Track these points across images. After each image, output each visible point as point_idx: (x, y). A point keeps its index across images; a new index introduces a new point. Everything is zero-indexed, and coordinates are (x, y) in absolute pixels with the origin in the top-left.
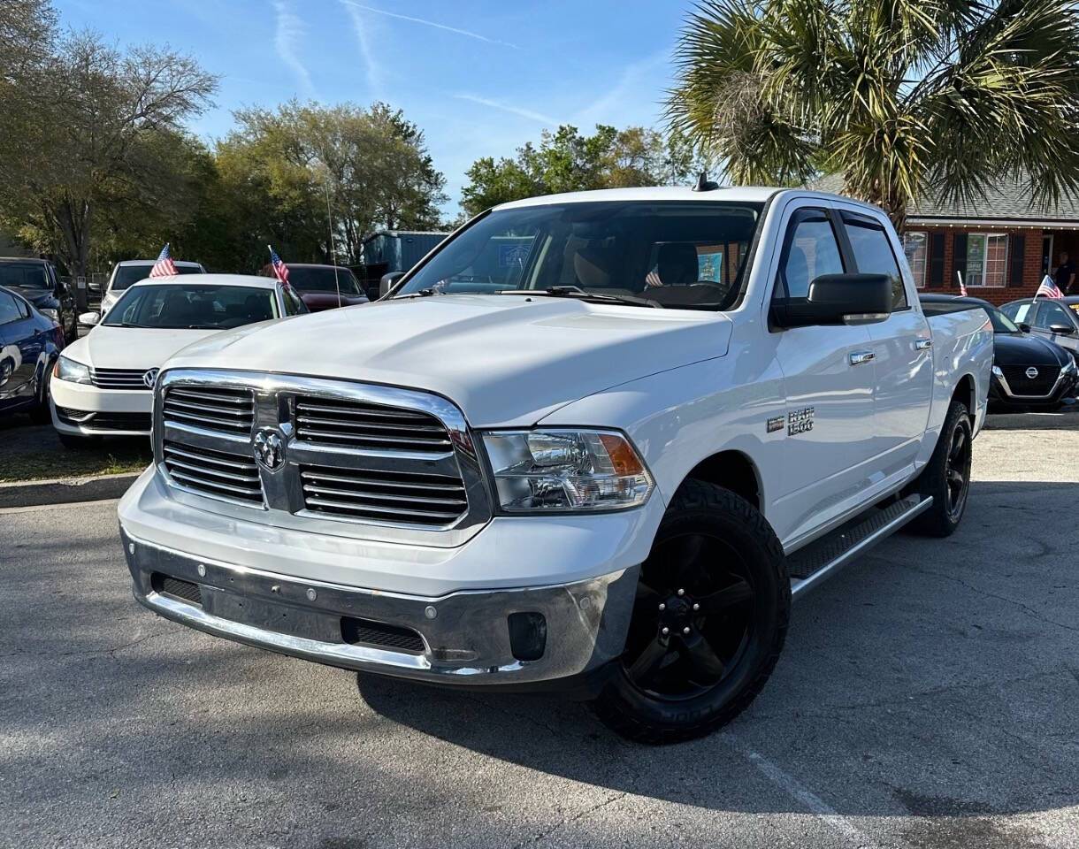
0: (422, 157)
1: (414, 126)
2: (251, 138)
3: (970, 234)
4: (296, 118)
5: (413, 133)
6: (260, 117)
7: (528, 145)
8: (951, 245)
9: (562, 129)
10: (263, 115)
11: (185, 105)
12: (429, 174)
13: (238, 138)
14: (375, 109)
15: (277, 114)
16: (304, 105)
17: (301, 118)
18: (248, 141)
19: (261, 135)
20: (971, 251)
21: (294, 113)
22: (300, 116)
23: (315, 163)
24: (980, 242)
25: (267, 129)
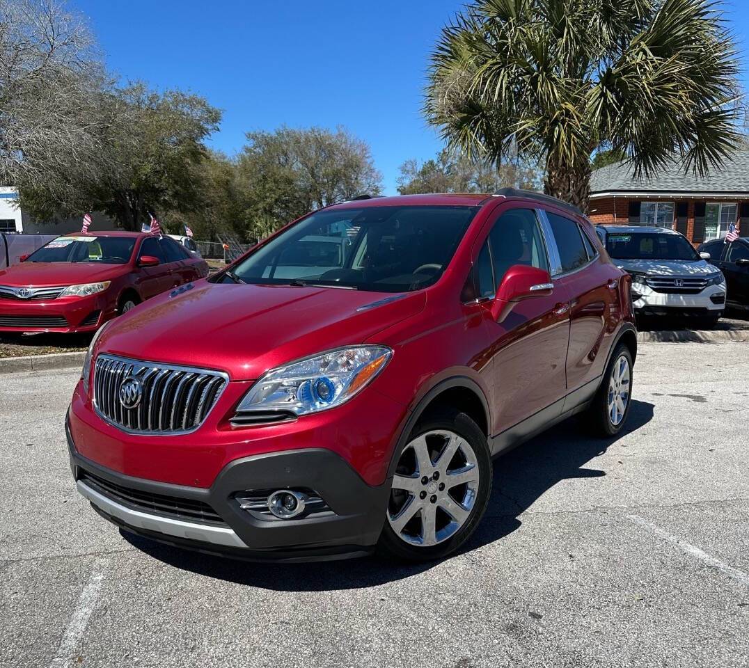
3: (707, 204)
8: (693, 211)
18: (254, 153)
19: (263, 148)
20: (708, 216)
21: (284, 133)
22: (288, 136)
23: (297, 166)
24: (715, 209)
25: (267, 144)
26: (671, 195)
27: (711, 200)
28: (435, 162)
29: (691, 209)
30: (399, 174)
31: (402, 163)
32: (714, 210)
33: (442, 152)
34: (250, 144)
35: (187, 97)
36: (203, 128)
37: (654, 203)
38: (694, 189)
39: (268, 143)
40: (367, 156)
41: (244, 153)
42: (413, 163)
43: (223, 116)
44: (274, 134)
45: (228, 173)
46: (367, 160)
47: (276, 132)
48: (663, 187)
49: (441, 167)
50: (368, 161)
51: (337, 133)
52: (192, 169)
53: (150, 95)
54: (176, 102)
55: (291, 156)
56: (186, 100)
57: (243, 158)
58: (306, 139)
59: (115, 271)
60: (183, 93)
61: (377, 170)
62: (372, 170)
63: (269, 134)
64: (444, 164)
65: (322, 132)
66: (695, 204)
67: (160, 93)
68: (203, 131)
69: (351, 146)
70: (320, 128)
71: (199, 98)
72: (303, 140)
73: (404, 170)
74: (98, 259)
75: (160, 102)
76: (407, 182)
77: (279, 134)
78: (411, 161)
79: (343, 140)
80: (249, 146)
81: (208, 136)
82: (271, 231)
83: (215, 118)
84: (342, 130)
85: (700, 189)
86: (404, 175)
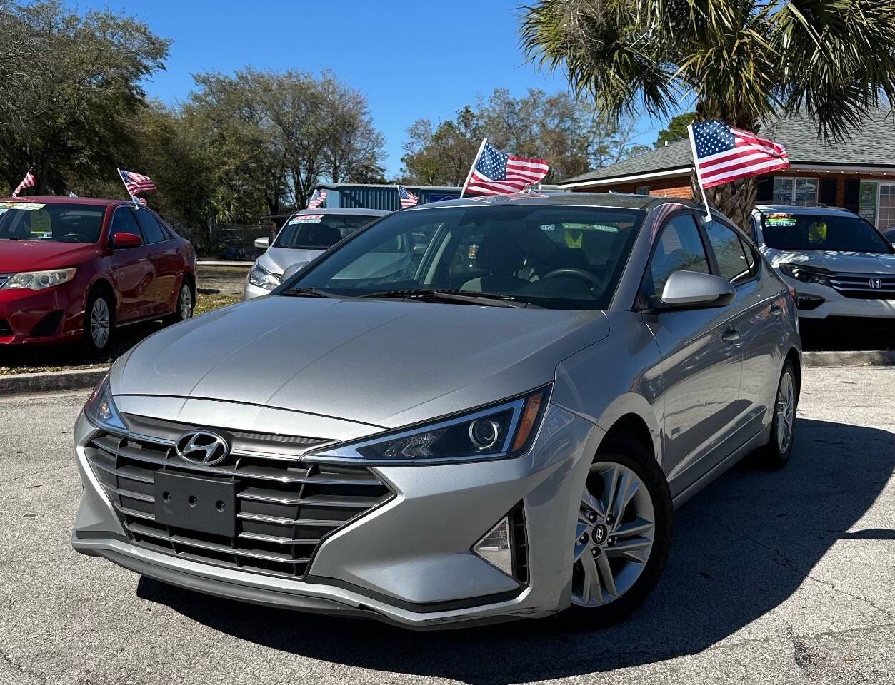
2: (210, 99)
3: (861, 181)
4: (250, 81)
6: (218, 81)
7: (466, 108)
8: (843, 191)
10: (221, 78)
13: (198, 99)
16: (258, 69)
18: (206, 102)
19: (219, 97)
20: (863, 198)
21: (249, 77)
22: (254, 80)
23: (266, 123)
24: (872, 189)
25: (225, 91)
26: (814, 168)
27: (867, 176)
28: (455, 123)
29: (841, 187)
30: (408, 139)
31: (411, 124)
32: (870, 189)
33: (464, 110)
34: (200, 90)
35: (120, 21)
36: (141, 65)
37: (790, 178)
38: (845, 160)
39: (225, 89)
40: (364, 111)
41: (191, 101)
42: (426, 124)
43: (171, 49)
44: (233, 77)
45: (166, 129)
46: (363, 117)
47: (237, 75)
48: (803, 158)
49: (463, 130)
50: (365, 118)
51: (322, 79)
52: (126, 121)
53: (66, 15)
54: (104, 27)
55: (259, 108)
56: (118, 26)
57: (188, 110)
58: (279, 86)
59: (80, 253)
60: (113, 15)
61: (376, 132)
62: (370, 132)
63: (226, 78)
64: (466, 126)
65: (302, 77)
66: (846, 181)
67: (81, 15)
68: (140, 69)
69: (341, 97)
70: (300, 71)
71: (137, 21)
72: (274, 87)
73: (414, 133)
74: (45, 236)
75: (80, 26)
76: (417, 148)
77: (241, 78)
78: (423, 121)
79: (330, 90)
80: (199, 92)
81: (148, 76)
82: (229, 211)
83: (157, 50)
84: (329, 77)
85: (853, 161)
86: (413, 140)
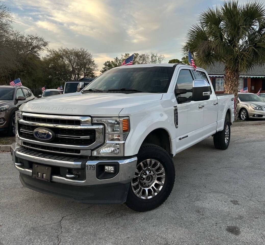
0: (92, 60)
1: (90, 53)
2: (51, 56)
4: (62, 51)
5: (90, 55)
6: (53, 51)
7: (116, 58)
9: (126, 54)
10: (54, 51)
11: (40, 49)
12: (94, 64)
13: (48, 56)
14: (81, 49)
15: (58, 50)
16: (64, 48)
17: (63, 51)
23: (67, 62)
39: (55, 53)
55: (65, 58)
77: (60, 50)
